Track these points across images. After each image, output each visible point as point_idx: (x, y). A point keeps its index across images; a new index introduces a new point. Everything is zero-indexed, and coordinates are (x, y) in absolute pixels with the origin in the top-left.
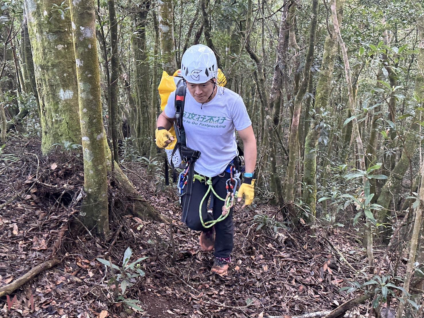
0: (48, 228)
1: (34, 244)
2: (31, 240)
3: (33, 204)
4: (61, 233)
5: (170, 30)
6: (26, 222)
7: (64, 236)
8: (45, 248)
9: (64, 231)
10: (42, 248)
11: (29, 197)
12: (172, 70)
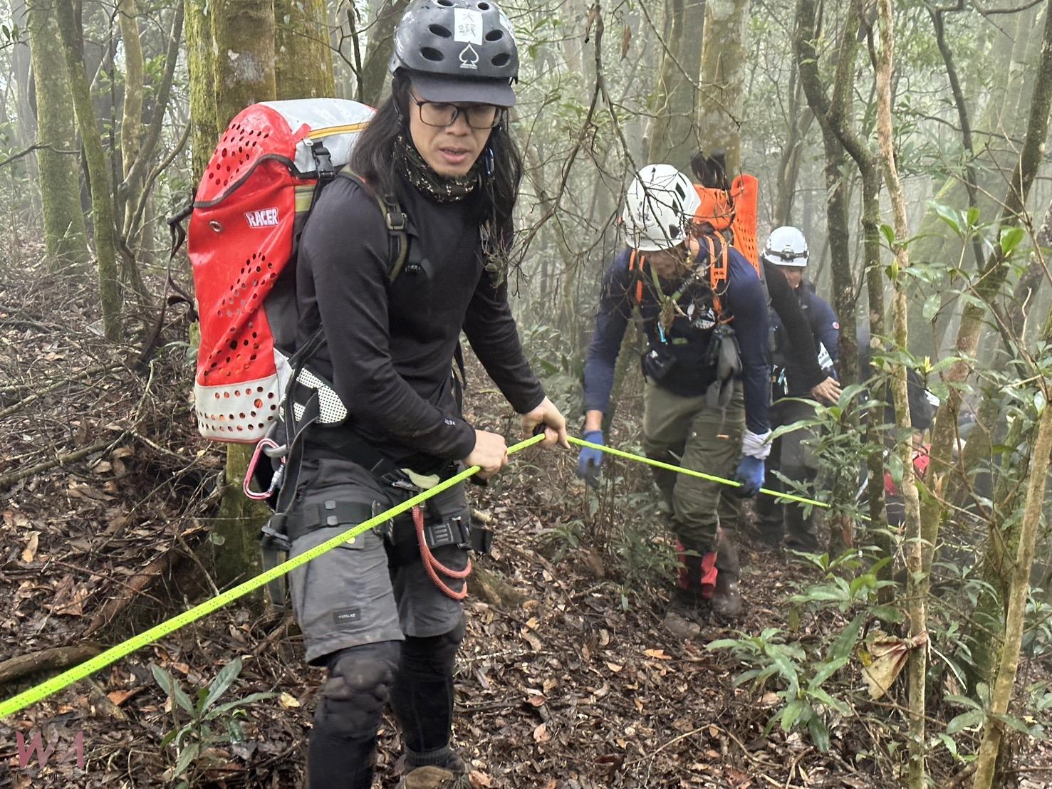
0: (114, 559)
1: (58, 595)
2: (55, 583)
3: (110, 489)
4: (138, 581)
5: (735, 14)
6: (66, 535)
7: (141, 590)
8: (76, 613)
9: (148, 575)
10: (69, 611)
11: (105, 466)
12: (723, 137)
